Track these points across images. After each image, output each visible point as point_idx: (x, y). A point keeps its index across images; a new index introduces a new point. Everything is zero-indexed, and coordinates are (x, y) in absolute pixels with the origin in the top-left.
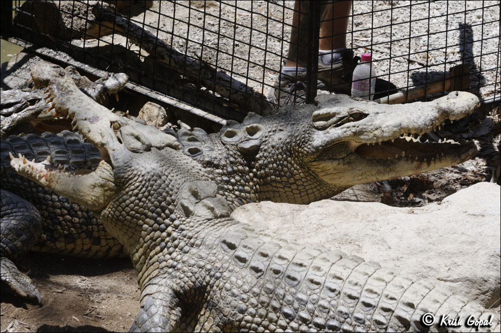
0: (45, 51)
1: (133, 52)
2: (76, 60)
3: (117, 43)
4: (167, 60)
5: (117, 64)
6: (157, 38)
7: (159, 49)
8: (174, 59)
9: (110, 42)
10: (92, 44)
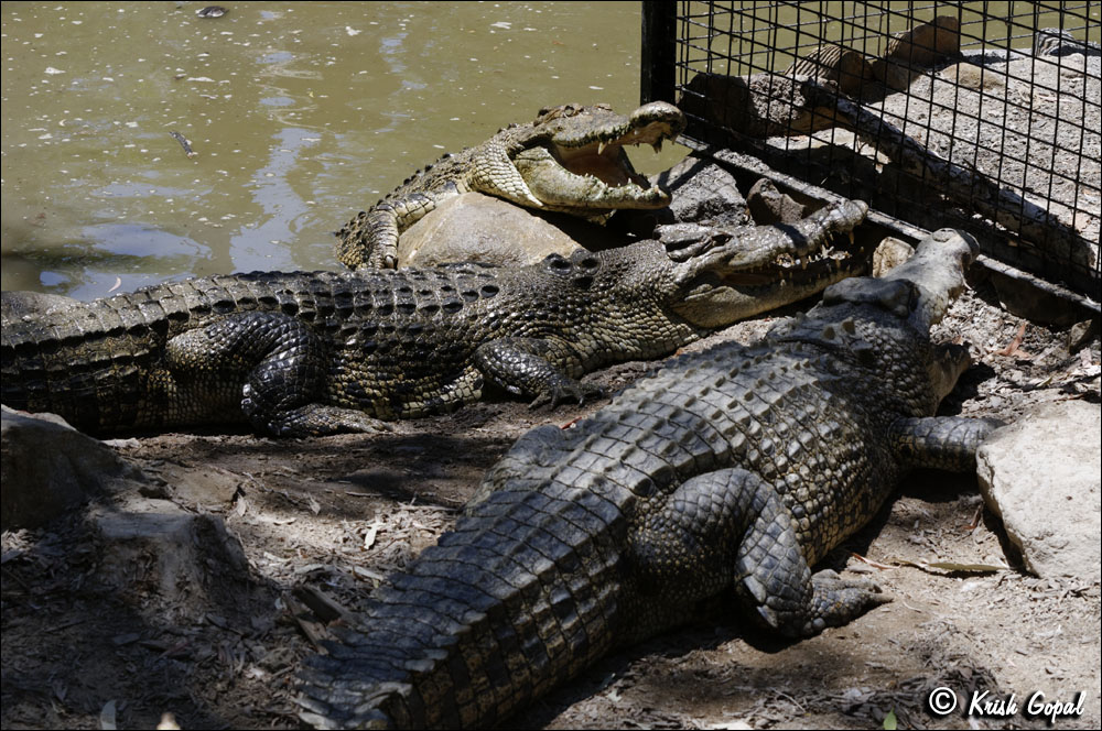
1: (865, 156)
3: (840, 144)
4: (918, 171)
5: (840, 177)
6: (903, 135)
7: (908, 151)
8: (931, 168)
9: (829, 140)
10: (801, 143)
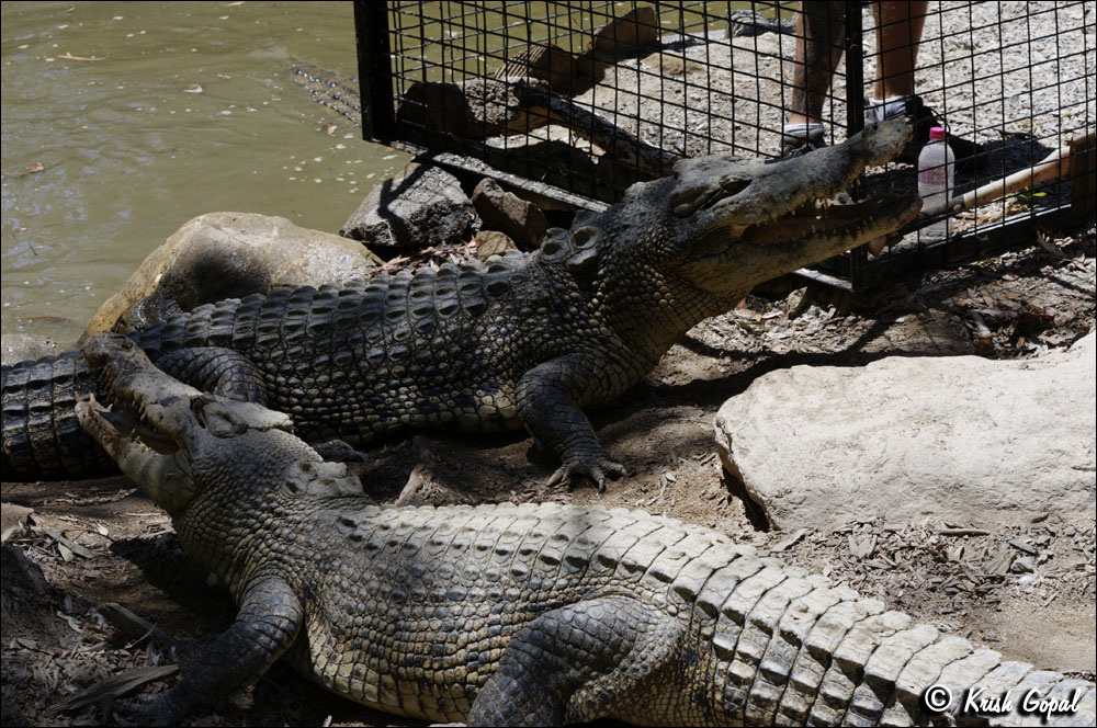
0: (447, 158)
1: (580, 149)
2: (495, 168)
3: (555, 139)
5: (558, 170)
6: (615, 127)
9: (545, 136)
10: (517, 142)
